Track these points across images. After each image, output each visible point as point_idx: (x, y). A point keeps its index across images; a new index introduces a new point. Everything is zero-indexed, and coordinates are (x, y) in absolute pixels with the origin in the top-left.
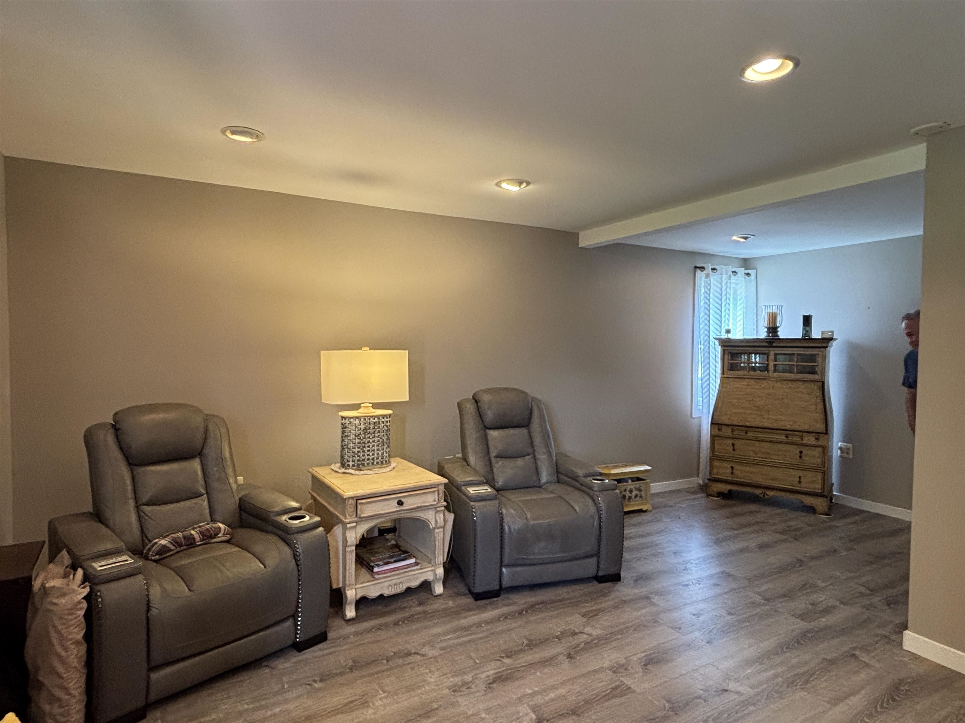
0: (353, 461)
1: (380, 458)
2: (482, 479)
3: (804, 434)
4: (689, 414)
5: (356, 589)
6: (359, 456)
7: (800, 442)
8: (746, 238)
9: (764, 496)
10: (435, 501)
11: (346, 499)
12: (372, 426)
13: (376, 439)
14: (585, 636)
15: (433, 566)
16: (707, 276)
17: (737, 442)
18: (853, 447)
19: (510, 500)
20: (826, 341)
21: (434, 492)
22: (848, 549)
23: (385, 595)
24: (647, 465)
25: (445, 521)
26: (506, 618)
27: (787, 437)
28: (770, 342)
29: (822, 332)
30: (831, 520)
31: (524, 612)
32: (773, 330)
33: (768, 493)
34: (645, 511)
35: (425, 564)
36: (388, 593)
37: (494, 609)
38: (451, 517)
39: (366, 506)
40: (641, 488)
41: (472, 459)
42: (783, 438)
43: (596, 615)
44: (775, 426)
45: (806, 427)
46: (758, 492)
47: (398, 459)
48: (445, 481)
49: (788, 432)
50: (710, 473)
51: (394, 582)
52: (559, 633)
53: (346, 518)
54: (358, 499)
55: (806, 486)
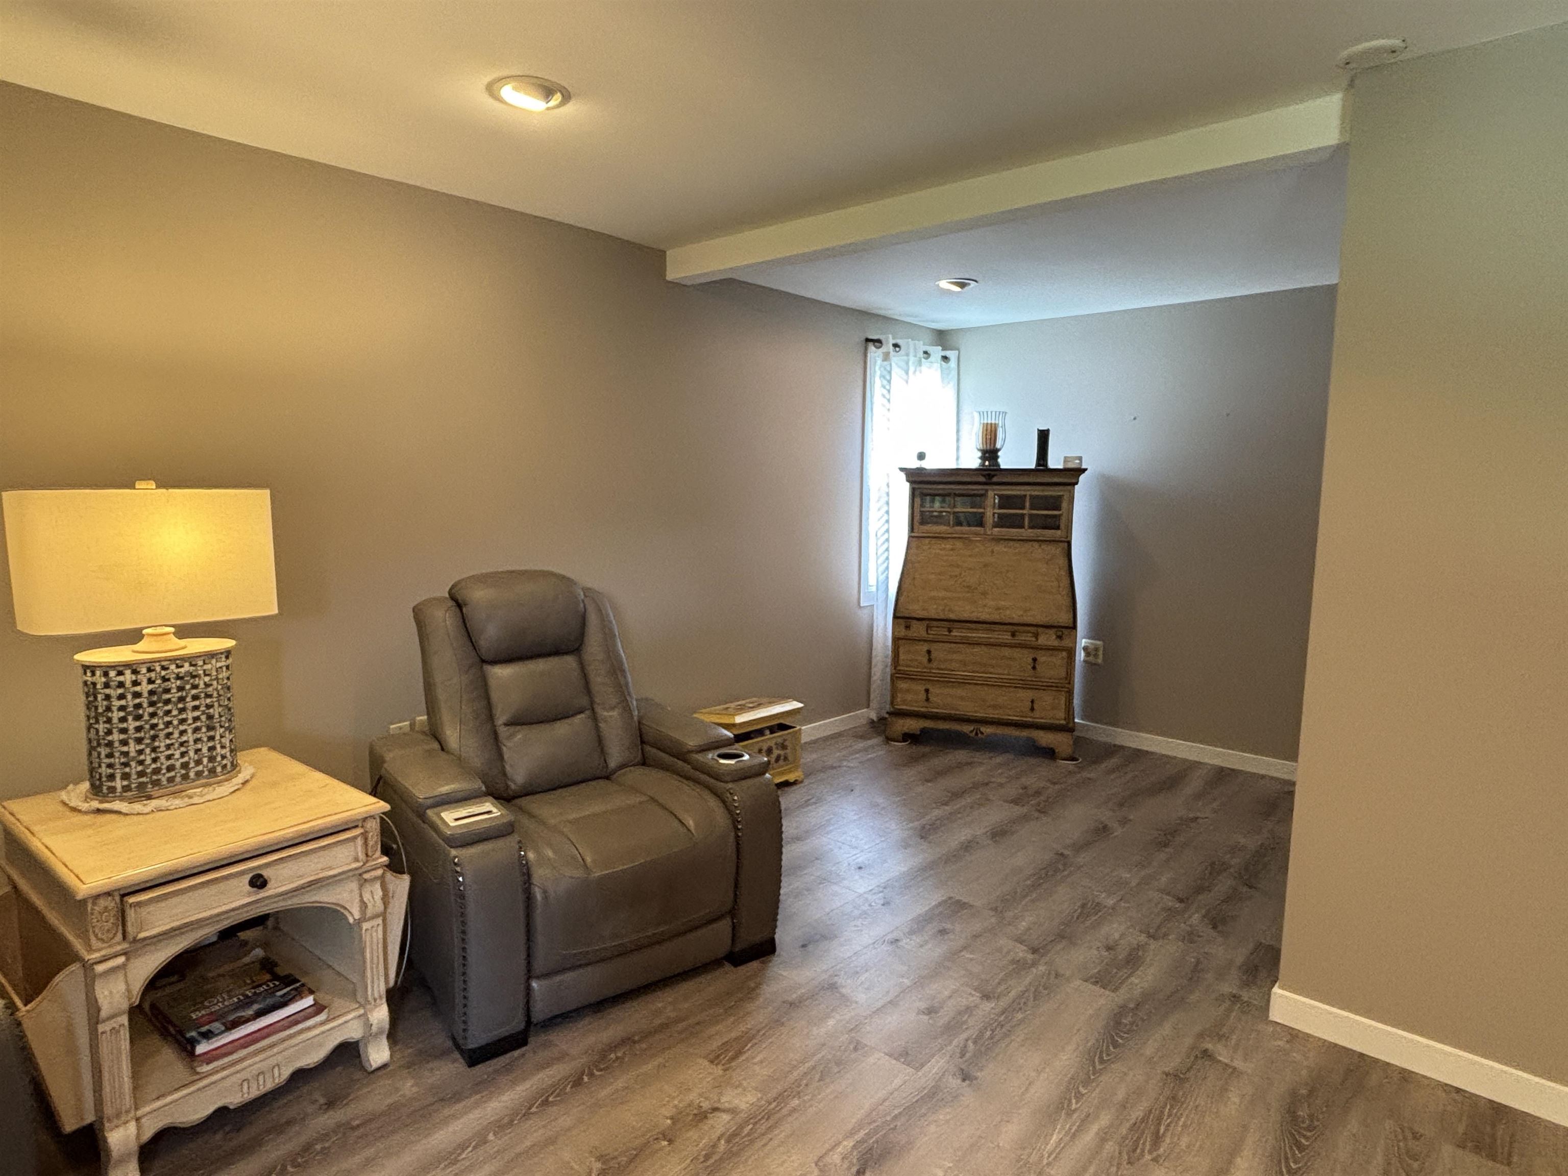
0: (126, 776)
1: (205, 760)
2: (478, 785)
3: (1040, 630)
4: (855, 601)
5: (138, 1120)
6: (141, 763)
7: (1033, 643)
8: (962, 285)
9: (977, 734)
10: (356, 860)
11: (84, 902)
12: (174, 684)
13: (190, 715)
14: (726, 1117)
15: (361, 1006)
16: (886, 357)
17: (934, 647)
18: (1104, 646)
19: (543, 823)
20: (1073, 473)
21: (354, 838)
22: (1124, 822)
23: (231, 1107)
24: (795, 700)
25: (386, 899)
26: (546, 1103)
27: (1013, 635)
28: (989, 475)
29: (1065, 458)
30: (1081, 768)
31: (586, 1079)
32: (990, 454)
33: (983, 729)
34: (795, 783)
35: (338, 1003)
36: (236, 1101)
37: (514, 1083)
38: (402, 885)
39: (151, 908)
40: (787, 743)
41: (452, 736)
42: (1006, 637)
43: (739, 1053)
44: (996, 617)
45: (1040, 619)
46: (967, 728)
47: (264, 753)
48: (384, 806)
49: (1016, 628)
50: (892, 703)
51: (255, 1070)
52: (669, 1121)
53: (90, 950)
54: (126, 893)
55: (1039, 716)
